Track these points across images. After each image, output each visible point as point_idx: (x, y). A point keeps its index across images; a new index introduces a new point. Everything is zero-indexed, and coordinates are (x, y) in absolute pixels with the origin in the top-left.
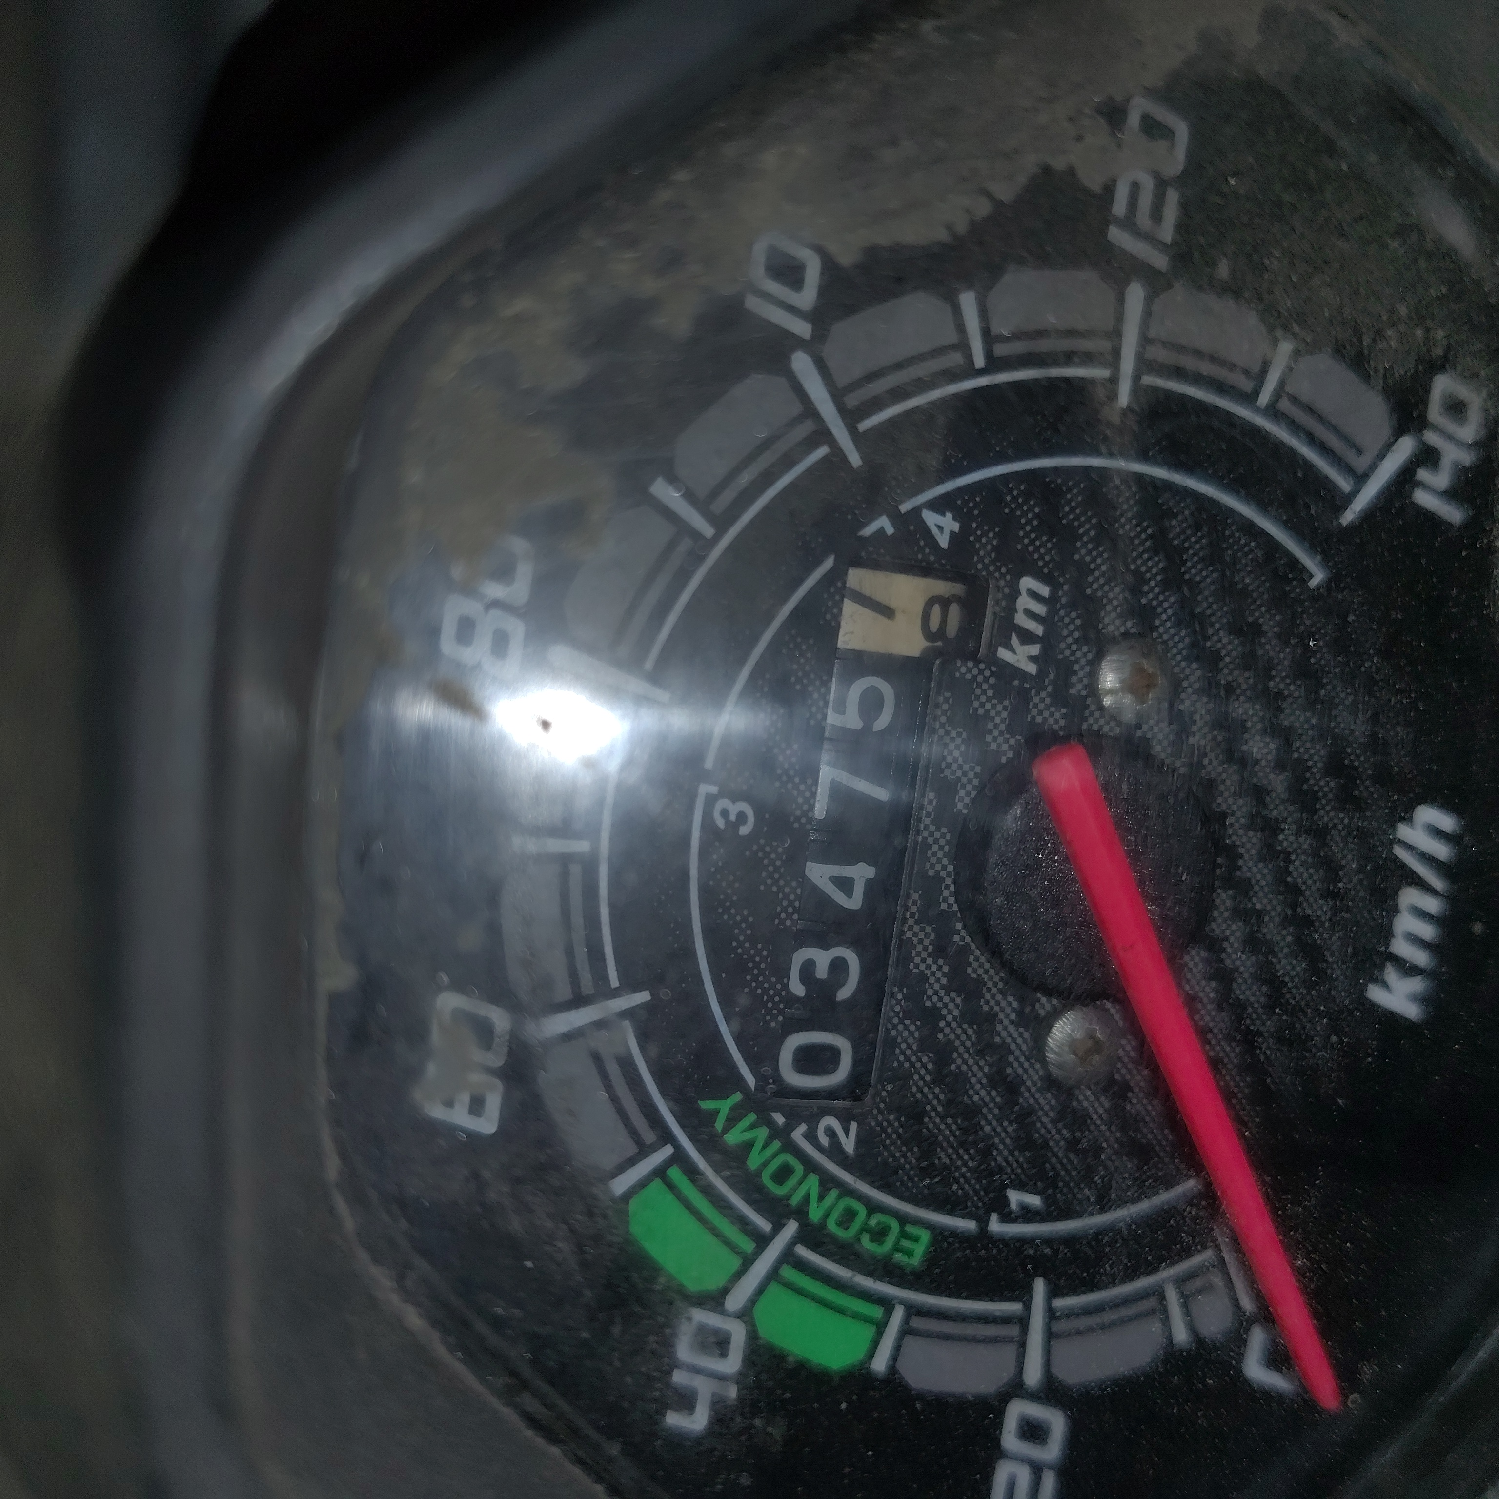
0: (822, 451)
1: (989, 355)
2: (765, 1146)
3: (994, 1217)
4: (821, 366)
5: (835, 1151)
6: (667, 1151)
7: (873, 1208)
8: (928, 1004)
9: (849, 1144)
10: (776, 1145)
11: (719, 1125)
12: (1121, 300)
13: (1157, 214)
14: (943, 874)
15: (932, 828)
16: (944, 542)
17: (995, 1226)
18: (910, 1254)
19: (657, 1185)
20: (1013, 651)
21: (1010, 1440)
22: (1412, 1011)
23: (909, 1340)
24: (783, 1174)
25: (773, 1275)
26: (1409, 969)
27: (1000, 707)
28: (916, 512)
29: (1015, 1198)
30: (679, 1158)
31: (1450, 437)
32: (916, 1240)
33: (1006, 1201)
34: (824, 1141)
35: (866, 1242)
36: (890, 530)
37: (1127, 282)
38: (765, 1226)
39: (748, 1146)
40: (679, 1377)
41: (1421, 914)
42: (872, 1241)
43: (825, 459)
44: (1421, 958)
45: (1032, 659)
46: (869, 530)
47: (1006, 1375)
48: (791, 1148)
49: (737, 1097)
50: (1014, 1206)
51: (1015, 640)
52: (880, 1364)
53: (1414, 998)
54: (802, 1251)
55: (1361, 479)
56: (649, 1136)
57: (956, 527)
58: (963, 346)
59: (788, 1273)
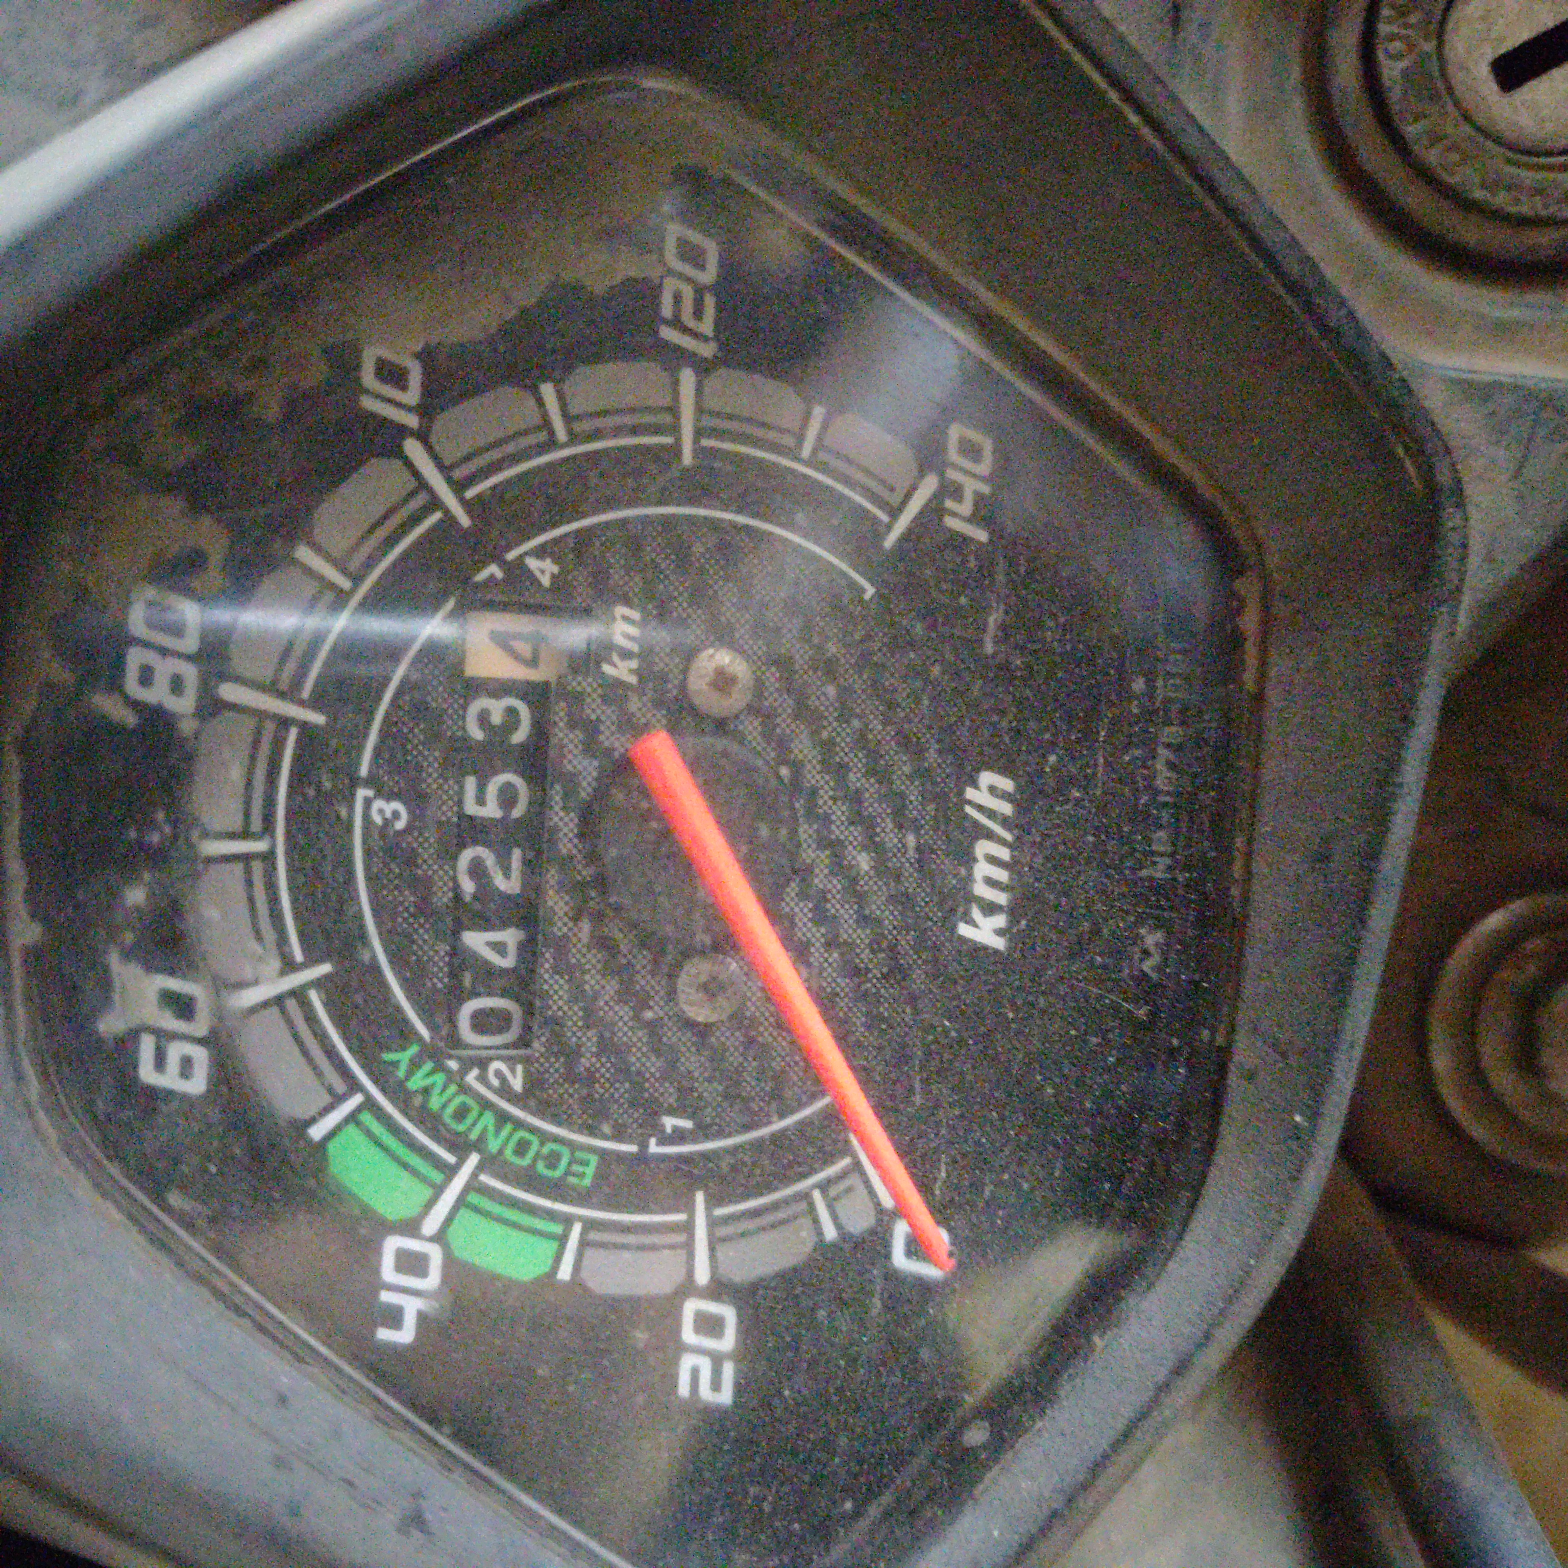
0: (437, 516)
1: (570, 432)
2: (444, 1088)
3: (653, 1141)
4: (429, 448)
5: (505, 1091)
6: (358, 1099)
7: (545, 1138)
8: (574, 961)
9: (517, 1084)
10: (453, 1088)
11: (401, 1073)
12: (676, 383)
13: (698, 313)
14: (575, 851)
15: (562, 814)
16: (546, 581)
17: (654, 1148)
18: (582, 1175)
19: (351, 1129)
20: (615, 666)
21: (689, 1335)
22: (999, 943)
23: (589, 1252)
24: (461, 1114)
25: (460, 1202)
26: (990, 909)
27: (609, 712)
28: (521, 557)
29: (669, 1123)
30: (370, 1104)
31: (967, 472)
32: (585, 1163)
33: (663, 1126)
34: (496, 1082)
35: (541, 1167)
36: (499, 574)
37: (678, 367)
38: (451, 1159)
39: (426, 1091)
40: (386, 1297)
41: (993, 860)
42: (546, 1167)
43: (441, 521)
44: (1002, 898)
45: (632, 671)
46: (481, 576)
47: (679, 1276)
48: (464, 1089)
49: (414, 1049)
50: (669, 1130)
51: (615, 658)
52: (565, 1273)
53: (999, 932)
54: (483, 1178)
55: (895, 512)
56: (340, 1087)
57: (555, 569)
58: (546, 424)
59: (473, 1198)
